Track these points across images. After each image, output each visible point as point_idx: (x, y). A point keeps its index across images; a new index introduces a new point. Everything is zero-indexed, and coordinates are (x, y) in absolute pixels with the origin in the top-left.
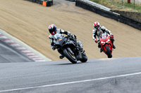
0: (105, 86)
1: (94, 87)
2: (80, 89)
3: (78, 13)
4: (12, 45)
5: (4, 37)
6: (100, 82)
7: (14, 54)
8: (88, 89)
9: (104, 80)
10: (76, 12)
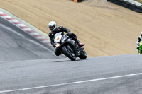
0: (136, 83)
1: (125, 83)
2: (111, 86)
3: (110, 8)
4: (43, 41)
5: (36, 34)
6: (132, 78)
7: (46, 50)
8: (119, 85)
9: (135, 76)
10: (107, 8)
